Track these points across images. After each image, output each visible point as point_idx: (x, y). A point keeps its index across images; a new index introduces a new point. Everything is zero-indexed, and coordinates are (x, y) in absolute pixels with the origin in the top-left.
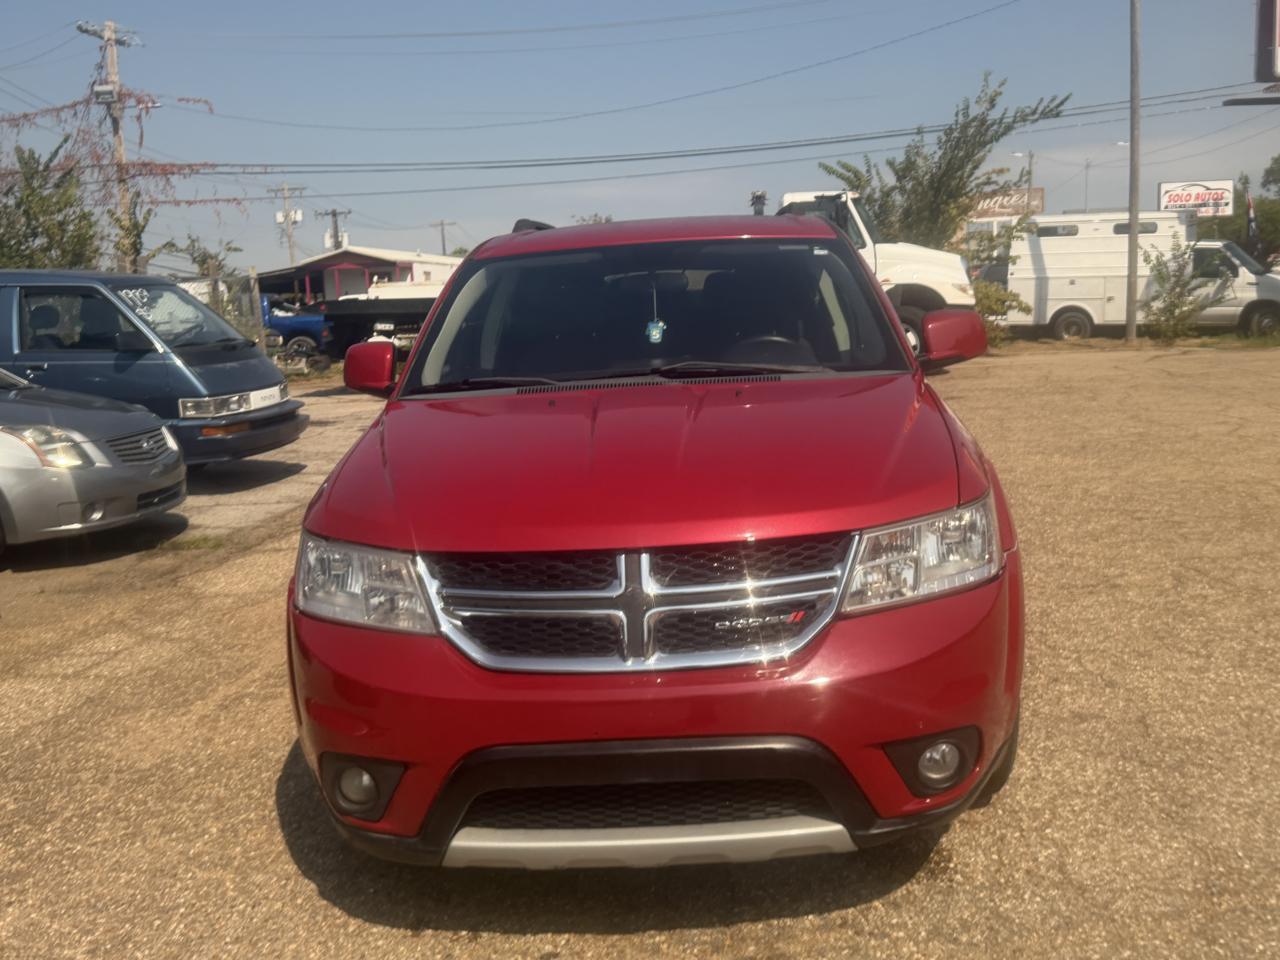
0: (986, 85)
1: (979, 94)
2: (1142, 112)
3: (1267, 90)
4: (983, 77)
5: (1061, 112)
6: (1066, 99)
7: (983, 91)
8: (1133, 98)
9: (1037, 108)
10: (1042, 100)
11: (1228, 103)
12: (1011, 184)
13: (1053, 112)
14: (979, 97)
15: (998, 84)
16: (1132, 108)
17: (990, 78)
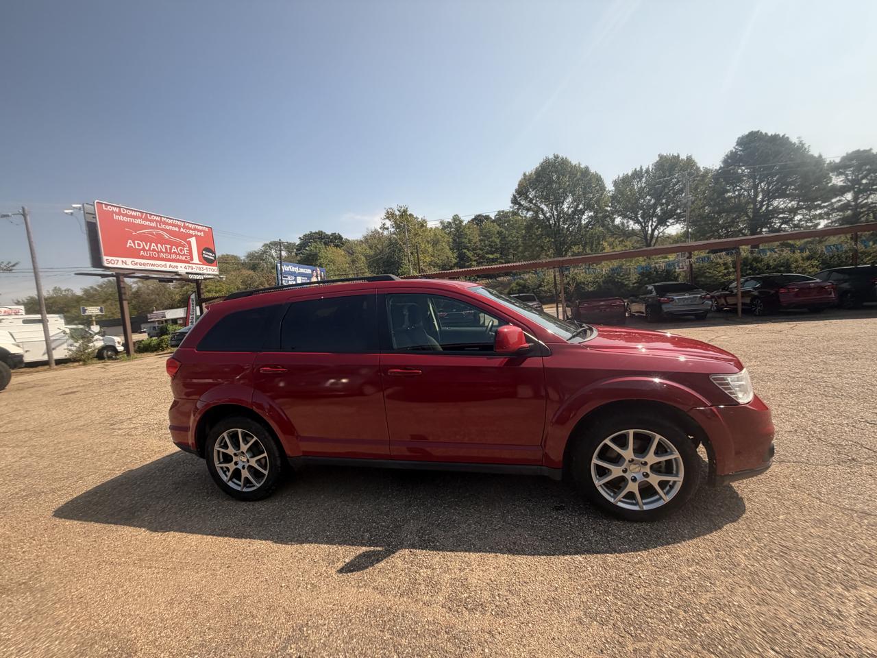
3: (104, 271)
6: (17, 264)
11: (77, 274)
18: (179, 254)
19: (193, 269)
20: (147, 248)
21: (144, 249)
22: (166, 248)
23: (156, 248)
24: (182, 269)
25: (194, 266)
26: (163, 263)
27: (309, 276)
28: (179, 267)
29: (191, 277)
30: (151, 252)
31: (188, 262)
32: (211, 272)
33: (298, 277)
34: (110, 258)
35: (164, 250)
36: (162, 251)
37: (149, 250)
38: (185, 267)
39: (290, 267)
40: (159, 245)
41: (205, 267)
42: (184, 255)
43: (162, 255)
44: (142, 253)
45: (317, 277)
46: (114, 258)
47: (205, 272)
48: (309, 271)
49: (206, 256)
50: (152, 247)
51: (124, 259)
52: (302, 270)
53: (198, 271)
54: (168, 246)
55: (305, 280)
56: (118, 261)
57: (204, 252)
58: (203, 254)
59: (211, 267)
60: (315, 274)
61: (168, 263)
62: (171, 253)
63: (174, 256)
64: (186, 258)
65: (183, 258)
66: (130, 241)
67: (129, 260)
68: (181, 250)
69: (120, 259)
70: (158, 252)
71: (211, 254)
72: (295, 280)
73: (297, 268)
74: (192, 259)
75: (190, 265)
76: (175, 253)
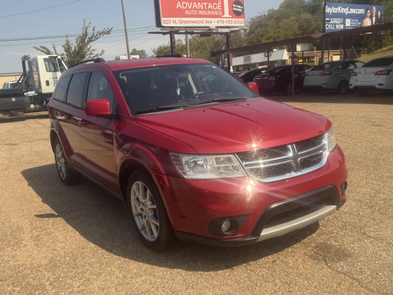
0: (85, 24)
1: (83, 26)
2: (128, 33)
3: (161, 30)
4: (83, 21)
5: (110, 33)
6: (112, 29)
7: (84, 26)
8: (125, 30)
9: (103, 31)
10: (105, 29)
11: (149, 33)
12: (99, 54)
13: (108, 32)
14: (83, 27)
15: (88, 24)
16: (125, 32)
17: (85, 21)
18: (214, 10)
19: (223, 22)
20: (190, 8)
21: (188, 9)
22: (204, 5)
23: (196, 6)
24: (213, 23)
25: (225, 20)
26: (200, 19)
27: (361, 18)
28: (213, 22)
29: (220, 30)
30: (193, 11)
31: (220, 17)
32: (238, 25)
33: (347, 20)
34: (165, 19)
35: (202, 8)
36: (200, 9)
37: (192, 9)
38: (218, 22)
39: (339, 8)
40: (199, 4)
41: (233, 20)
42: (217, 10)
43: (201, 12)
44: (187, 12)
45: (371, 17)
46: (168, 19)
47: (233, 25)
48: (361, 11)
49: (236, 9)
50: (194, 6)
51: (174, 19)
52: (353, 11)
53: (228, 25)
54: (205, 4)
55: (356, 23)
56: (170, 20)
57: (234, 5)
58: (233, 7)
59: (239, 20)
60: (369, 15)
61: (205, 19)
62: (207, 10)
63: (209, 13)
64: (219, 13)
65: (217, 13)
66: (179, 3)
67: (177, 19)
68: (215, 6)
69: (172, 19)
70: (198, 10)
71: (240, 7)
72: (344, 23)
73: (347, 9)
74: (223, 14)
75: (221, 19)
76: (210, 9)
